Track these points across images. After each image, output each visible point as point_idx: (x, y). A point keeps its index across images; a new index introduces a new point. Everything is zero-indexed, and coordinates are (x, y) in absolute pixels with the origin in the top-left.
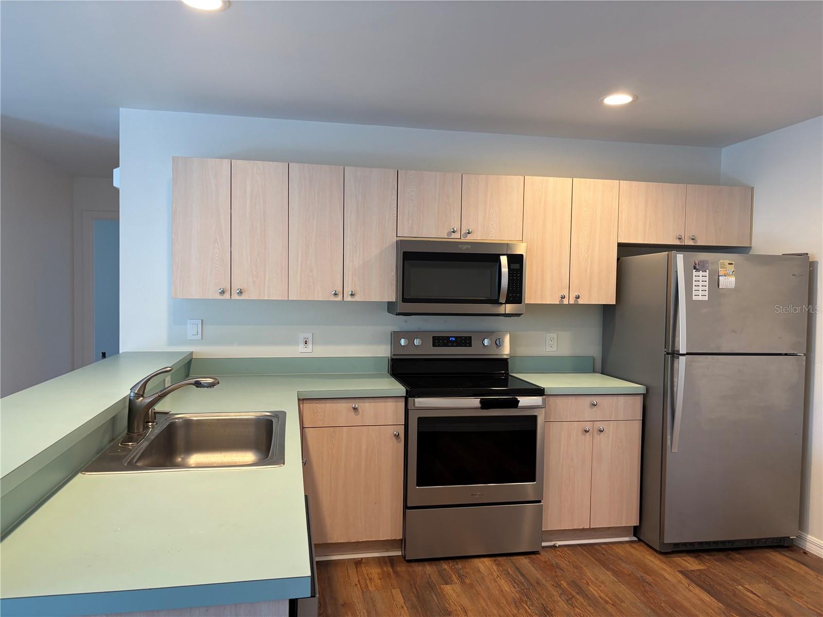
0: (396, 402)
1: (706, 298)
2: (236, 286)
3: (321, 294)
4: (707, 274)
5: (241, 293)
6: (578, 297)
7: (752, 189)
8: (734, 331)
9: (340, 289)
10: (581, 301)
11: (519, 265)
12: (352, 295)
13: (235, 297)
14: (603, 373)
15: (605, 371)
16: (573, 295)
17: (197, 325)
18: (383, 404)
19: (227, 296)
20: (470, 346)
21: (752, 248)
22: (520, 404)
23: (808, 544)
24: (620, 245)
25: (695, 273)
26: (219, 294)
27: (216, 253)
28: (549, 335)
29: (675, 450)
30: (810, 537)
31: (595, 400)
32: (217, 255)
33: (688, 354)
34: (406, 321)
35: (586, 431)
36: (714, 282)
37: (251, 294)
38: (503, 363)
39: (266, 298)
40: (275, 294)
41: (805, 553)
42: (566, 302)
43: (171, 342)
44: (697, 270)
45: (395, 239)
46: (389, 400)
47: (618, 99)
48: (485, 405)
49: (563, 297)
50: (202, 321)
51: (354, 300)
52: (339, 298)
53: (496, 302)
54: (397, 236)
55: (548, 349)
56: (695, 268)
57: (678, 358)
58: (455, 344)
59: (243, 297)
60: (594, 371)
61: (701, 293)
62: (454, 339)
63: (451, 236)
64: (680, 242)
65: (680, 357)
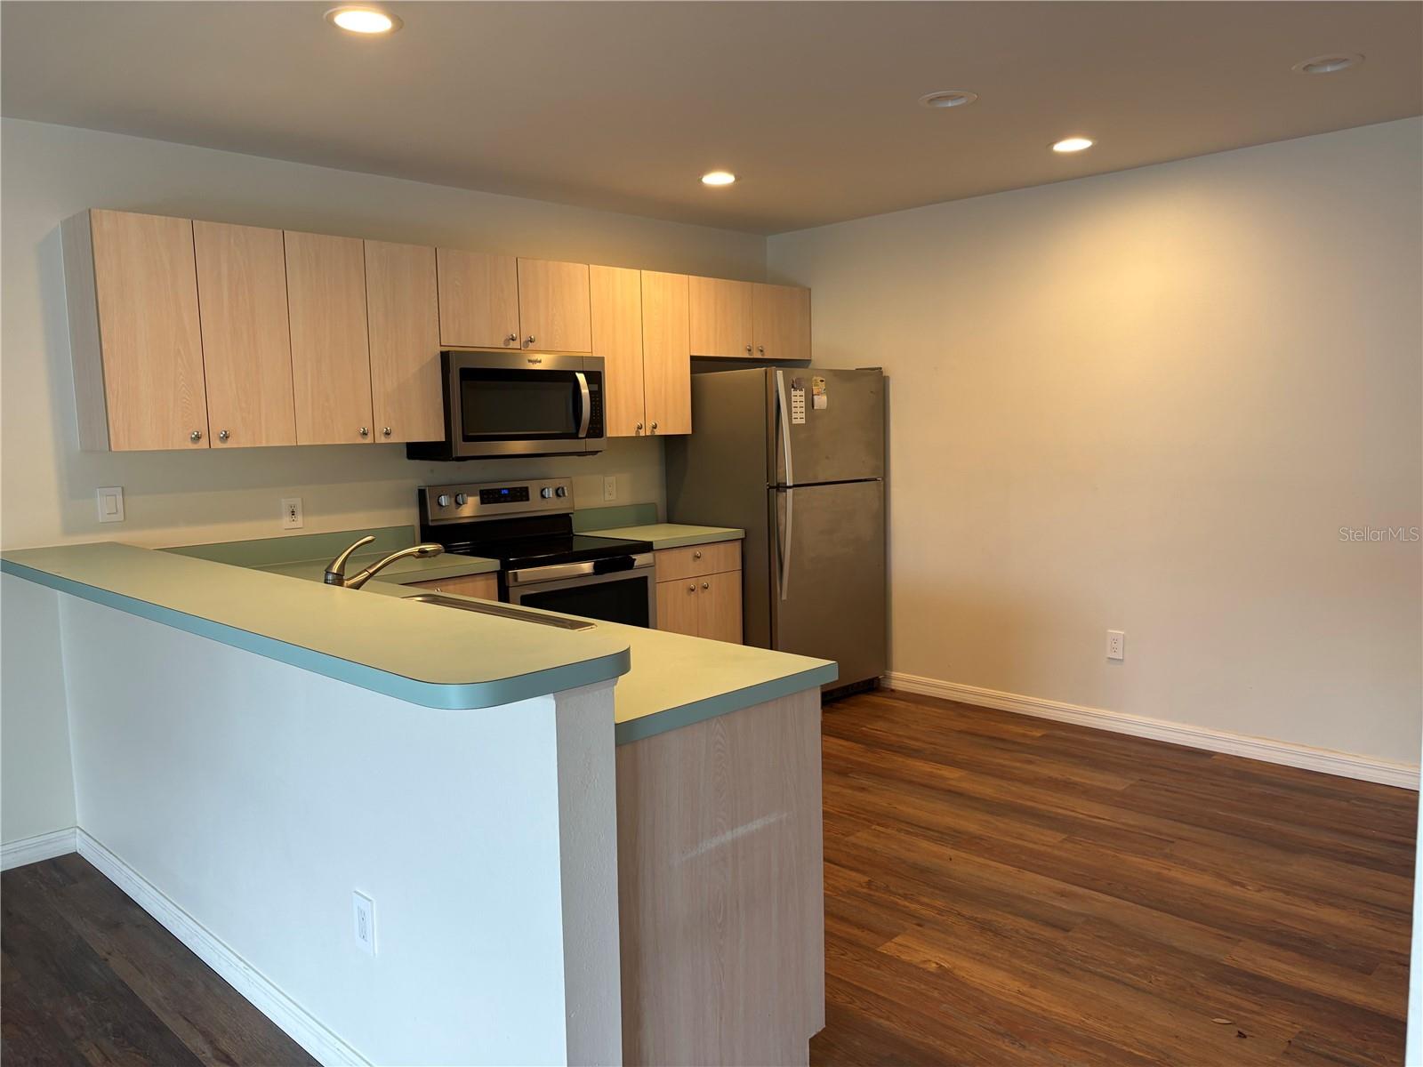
0: (487, 579)
1: (803, 421)
2: (218, 428)
3: (344, 434)
4: (803, 393)
5: (226, 437)
6: (655, 427)
7: (810, 290)
8: (827, 458)
9: (368, 427)
10: (658, 432)
11: (597, 386)
12: (387, 434)
13: (217, 444)
14: (670, 521)
15: (671, 519)
16: (650, 424)
17: (115, 496)
18: (471, 584)
19: (203, 444)
20: (528, 500)
21: (812, 362)
22: (636, 563)
23: (893, 681)
24: (694, 360)
25: (793, 393)
26: (190, 440)
27: (181, 374)
28: (611, 479)
29: (784, 597)
30: (895, 674)
31: (698, 551)
32: (181, 377)
33: (795, 486)
34: (432, 471)
35: (693, 590)
36: (810, 403)
37: (241, 441)
38: (564, 520)
39: (264, 445)
40: (276, 437)
41: (893, 691)
42: (642, 433)
43: (68, 530)
44: (795, 389)
45: (438, 349)
46: (478, 578)
47: (719, 179)
48: (598, 570)
49: (640, 428)
50: (123, 488)
51: (389, 441)
52: (369, 440)
53: (575, 436)
54: (441, 346)
55: (607, 497)
56: (793, 387)
57: (786, 491)
58: (509, 499)
59: (229, 444)
60: (658, 522)
61: (799, 418)
62: (506, 492)
63: (509, 345)
64: (750, 354)
65: (788, 490)
